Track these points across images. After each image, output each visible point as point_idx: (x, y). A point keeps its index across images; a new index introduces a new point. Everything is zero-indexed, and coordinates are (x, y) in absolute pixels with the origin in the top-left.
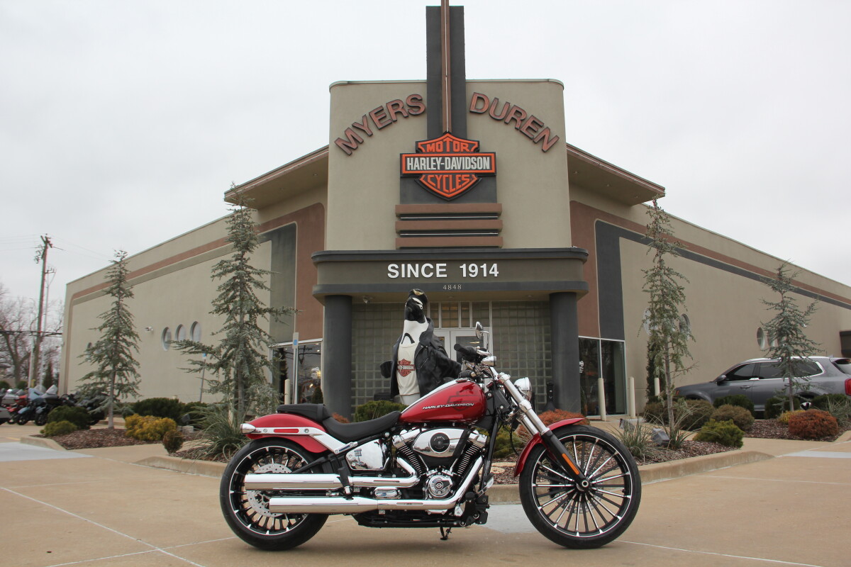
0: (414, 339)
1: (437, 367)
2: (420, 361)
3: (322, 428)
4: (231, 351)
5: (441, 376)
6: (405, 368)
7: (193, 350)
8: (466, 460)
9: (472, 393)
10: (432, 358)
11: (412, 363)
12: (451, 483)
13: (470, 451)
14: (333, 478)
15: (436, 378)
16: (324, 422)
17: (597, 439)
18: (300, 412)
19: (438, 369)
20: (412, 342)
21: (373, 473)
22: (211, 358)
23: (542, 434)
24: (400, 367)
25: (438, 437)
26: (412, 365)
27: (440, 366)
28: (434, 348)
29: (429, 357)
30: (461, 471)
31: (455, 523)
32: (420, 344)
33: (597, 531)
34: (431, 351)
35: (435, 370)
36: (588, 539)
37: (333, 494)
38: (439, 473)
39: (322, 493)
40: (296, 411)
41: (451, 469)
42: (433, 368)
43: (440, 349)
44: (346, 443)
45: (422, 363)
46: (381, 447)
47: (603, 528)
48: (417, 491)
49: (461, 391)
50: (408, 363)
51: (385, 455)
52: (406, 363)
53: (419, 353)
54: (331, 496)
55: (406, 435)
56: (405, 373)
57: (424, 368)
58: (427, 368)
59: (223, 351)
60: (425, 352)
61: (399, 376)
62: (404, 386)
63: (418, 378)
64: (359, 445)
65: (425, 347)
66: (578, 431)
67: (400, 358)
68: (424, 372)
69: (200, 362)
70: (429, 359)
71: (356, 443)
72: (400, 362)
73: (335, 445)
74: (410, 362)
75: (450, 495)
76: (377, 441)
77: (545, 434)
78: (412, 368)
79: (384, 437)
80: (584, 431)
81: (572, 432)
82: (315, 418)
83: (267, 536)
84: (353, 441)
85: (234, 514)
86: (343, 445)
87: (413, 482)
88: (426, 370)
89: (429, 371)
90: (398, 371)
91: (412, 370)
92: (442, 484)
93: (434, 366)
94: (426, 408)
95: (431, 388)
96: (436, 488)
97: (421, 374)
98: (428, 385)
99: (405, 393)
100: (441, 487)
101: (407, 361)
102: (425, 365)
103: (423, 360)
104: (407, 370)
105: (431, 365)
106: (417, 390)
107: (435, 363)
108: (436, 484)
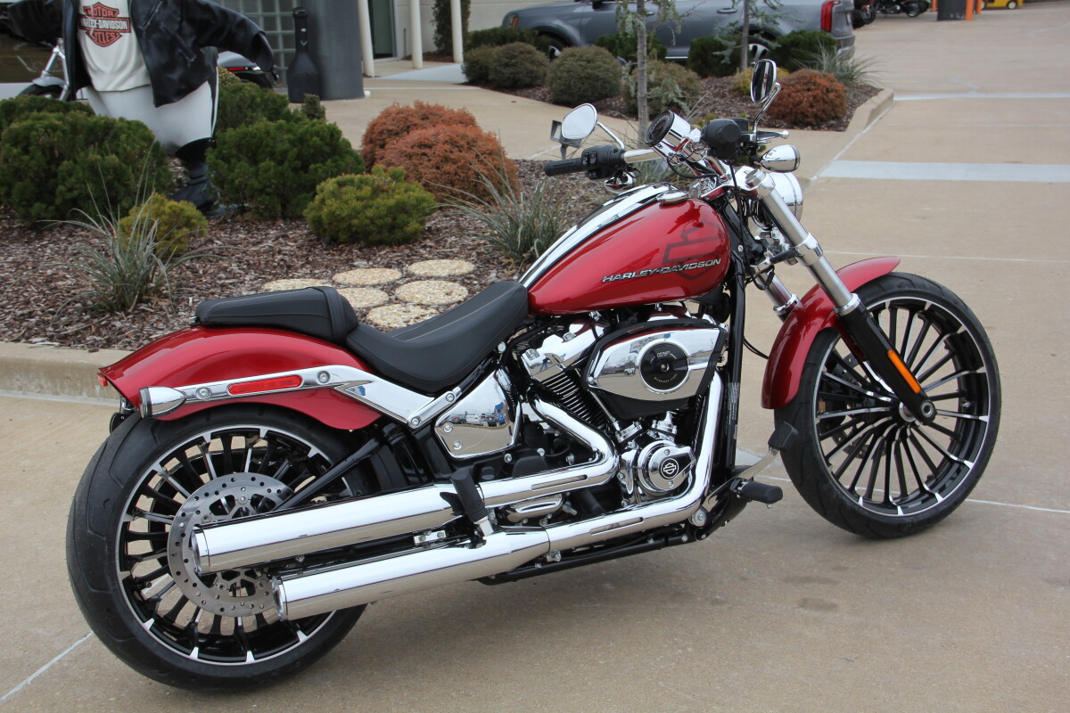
1: (185, 24)
2: (143, 9)
5: (195, 43)
6: (105, 24)
10: (171, 1)
11: (124, 13)
12: (693, 457)
15: (185, 50)
16: (351, 341)
17: (929, 303)
19: (187, 29)
23: (845, 314)
24: (89, 22)
25: (660, 355)
26: (123, 19)
27: (192, 22)
31: (685, 538)
35: (180, 31)
36: (921, 518)
37: (433, 537)
38: (649, 434)
42: (176, 27)
44: (436, 395)
45: (149, 16)
46: (498, 379)
47: (941, 490)
49: (673, 230)
50: (112, 14)
52: (105, 13)
54: (426, 546)
56: (105, 38)
57: (154, 27)
58: (162, 25)
61: (90, 47)
62: (107, 69)
64: (463, 394)
66: (896, 289)
67: (87, 2)
68: (155, 36)
70: (165, 4)
71: (457, 389)
72: (87, 9)
73: (408, 406)
74: (115, 11)
77: (851, 313)
78: (124, 25)
80: (907, 288)
81: (884, 293)
82: (326, 331)
83: (251, 665)
84: (451, 388)
85: (144, 630)
86: (427, 400)
87: (611, 470)
88: (160, 31)
89: (168, 32)
90: (82, 33)
91: (124, 31)
92: (675, 464)
93: (179, 19)
94: (611, 279)
95: (176, 76)
96: (665, 473)
97: (150, 41)
98: (169, 67)
99: (108, 85)
100: (673, 470)
101: (108, 9)
102: (158, 18)
103: (151, 7)
104: (110, 30)
105: (169, 19)
106: (140, 78)
107: (179, 12)
108: (664, 466)
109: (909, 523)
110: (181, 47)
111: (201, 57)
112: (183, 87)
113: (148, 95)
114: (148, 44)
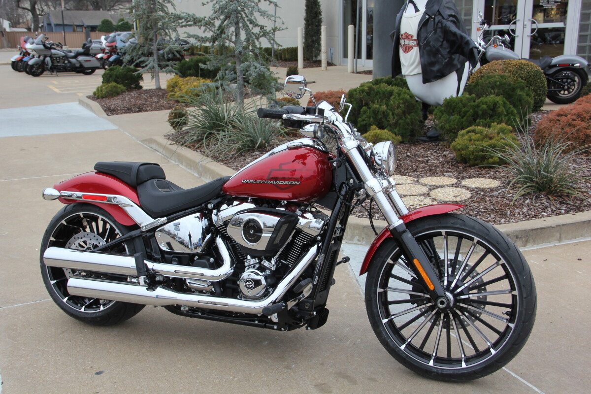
0: (419, 7)
1: (445, 42)
2: (423, 35)
5: (449, 52)
6: (408, 42)
8: (296, 251)
10: (439, 30)
11: (415, 37)
12: (263, 282)
15: (443, 56)
16: (138, 189)
17: (476, 239)
19: (445, 44)
20: (417, 10)
21: (186, 256)
23: (391, 228)
24: (402, 42)
25: (250, 224)
26: (415, 40)
27: (448, 41)
28: (443, 18)
29: (435, 30)
30: (291, 260)
31: (275, 327)
32: (426, 13)
33: (459, 361)
34: (439, 22)
35: (441, 46)
37: (135, 280)
38: (258, 265)
41: (273, 262)
42: (440, 44)
43: (451, 19)
44: (155, 219)
45: (426, 38)
46: (201, 222)
50: (411, 38)
52: (409, 37)
53: (424, 24)
54: (132, 283)
55: (226, 212)
56: (407, 49)
57: (428, 44)
58: (432, 43)
60: (431, 23)
61: (402, 54)
62: (406, 64)
63: (422, 56)
64: (169, 221)
65: (430, 17)
67: (402, 32)
68: (428, 48)
69: (195, 35)
70: (435, 32)
71: (166, 219)
72: (402, 35)
74: (412, 36)
76: (198, 214)
77: (395, 229)
78: (415, 43)
79: (205, 210)
80: (458, 226)
81: (439, 225)
82: (129, 182)
84: (162, 217)
85: (51, 284)
86: (151, 220)
87: (225, 274)
88: (430, 46)
89: (434, 47)
90: (400, 46)
91: (415, 46)
92: (252, 283)
93: (442, 40)
94: (245, 181)
95: (436, 68)
96: (246, 286)
97: (425, 51)
98: (432, 64)
99: (407, 71)
100: (251, 285)
101: (409, 35)
102: (430, 39)
103: (428, 34)
104: (409, 45)
105: (437, 40)
106: (419, 70)
107: (442, 37)
108: (246, 282)
109: (434, 372)
110: (441, 54)
111: (451, 60)
112: (438, 74)
113: (420, 78)
114: (423, 52)
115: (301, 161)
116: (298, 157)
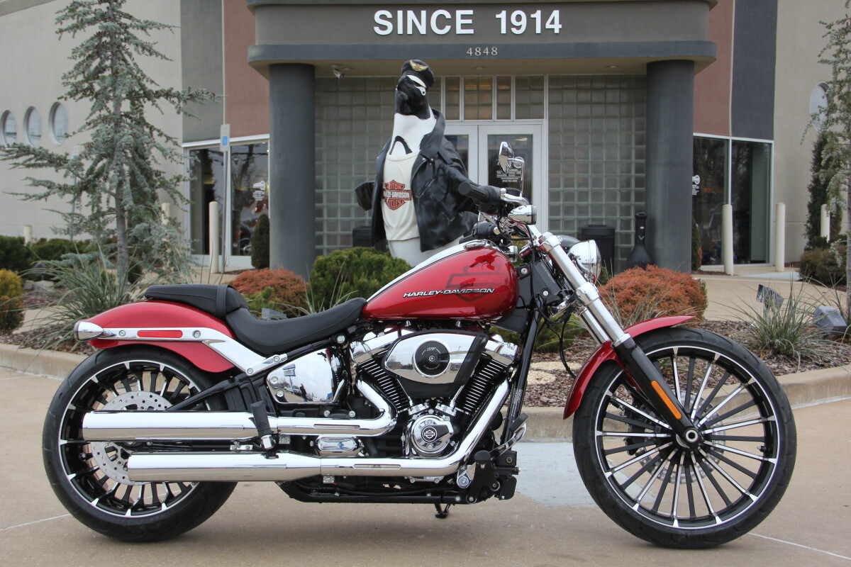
0: (411, 147)
1: (449, 195)
3: (224, 328)
4: (100, 164)
5: (455, 209)
6: (396, 195)
7: (33, 162)
8: (479, 388)
9: (492, 268)
10: (440, 179)
11: (408, 187)
12: (451, 430)
13: (487, 373)
14: (241, 420)
15: (447, 214)
16: (230, 319)
17: (718, 355)
18: (185, 299)
19: (450, 198)
20: (408, 151)
21: (314, 411)
22: (66, 176)
23: (617, 344)
24: (387, 194)
25: (429, 349)
26: (407, 191)
27: (453, 194)
28: (445, 162)
29: (436, 178)
30: (470, 404)
31: (458, 499)
32: (421, 155)
33: (711, 518)
34: (440, 167)
35: (444, 200)
36: (696, 533)
37: (243, 447)
38: (431, 411)
39: (221, 446)
40: (178, 298)
41: (452, 404)
42: (443, 197)
43: (455, 164)
44: (267, 356)
45: (423, 189)
46: (330, 360)
47: (721, 514)
48: (391, 444)
49: (472, 266)
50: (400, 188)
51: (337, 377)
52: (397, 187)
53: (419, 169)
54: (239, 452)
55: (374, 342)
56: (395, 204)
57: (426, 197)
58: (432, 196)
59: (87, 164)
60: (429, 168)
61: (386, 210)
62: (394, 225)
63: (418, 212)
64: (290, 359)
65: (429, 160)
66: (683, 339)
67: (388, 179)
68: (426, 203)
69: (48, 182)
70: (436, 181)
71: (284, 356)
72: (387, 185)
73: (249, 361)
74: (403, 186)
75: (448, 451)
76: (324, 351)
77: (622, 345)
78: (407, 195)
79: (336, 344)
80: (694, 339)
81: (671, 341)
82: (212, 309)
83: (128, 519)
84: (280, 353)
85: (67, 480)
86: (261, 359)
87: (385, 428)
88: (430, 199)
89: (436, 200)
90: (383, 200)
91: (407, 199)
92: (434, 431)
93: (445, 192)
94: (409, 295)
95: (438, 230)
96: (425, 437)
97: (422, 206)
98: (434, 224)
99: (395, 235)
100: (433, 436)
101: (398, 184)
102: (430, 190)
103: (426, 182)
104: (398, 199)
105: (438, 191)
106: (415, 232)
107: (446, 187)
108: (425, 431)
109: (682, 535)
110: (444, 211)
111: (458, 219)
112: (442, 239)
113: (417, 244)
114: (420, 208)
115: (485, 264)
116: (481, 259)
